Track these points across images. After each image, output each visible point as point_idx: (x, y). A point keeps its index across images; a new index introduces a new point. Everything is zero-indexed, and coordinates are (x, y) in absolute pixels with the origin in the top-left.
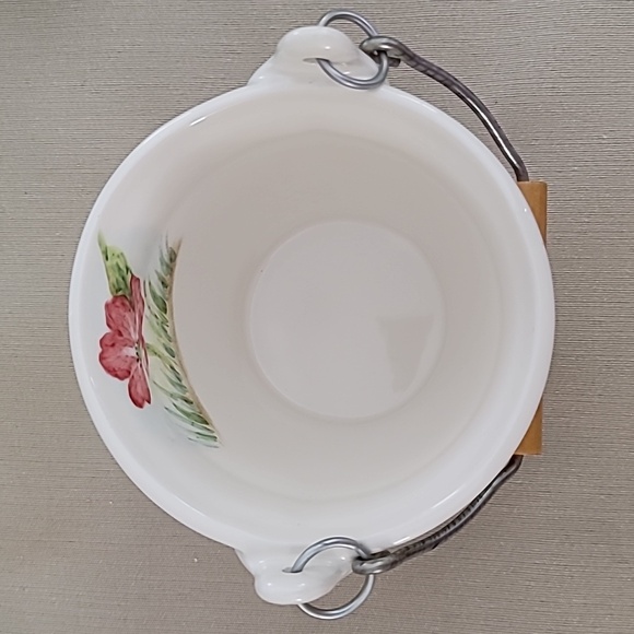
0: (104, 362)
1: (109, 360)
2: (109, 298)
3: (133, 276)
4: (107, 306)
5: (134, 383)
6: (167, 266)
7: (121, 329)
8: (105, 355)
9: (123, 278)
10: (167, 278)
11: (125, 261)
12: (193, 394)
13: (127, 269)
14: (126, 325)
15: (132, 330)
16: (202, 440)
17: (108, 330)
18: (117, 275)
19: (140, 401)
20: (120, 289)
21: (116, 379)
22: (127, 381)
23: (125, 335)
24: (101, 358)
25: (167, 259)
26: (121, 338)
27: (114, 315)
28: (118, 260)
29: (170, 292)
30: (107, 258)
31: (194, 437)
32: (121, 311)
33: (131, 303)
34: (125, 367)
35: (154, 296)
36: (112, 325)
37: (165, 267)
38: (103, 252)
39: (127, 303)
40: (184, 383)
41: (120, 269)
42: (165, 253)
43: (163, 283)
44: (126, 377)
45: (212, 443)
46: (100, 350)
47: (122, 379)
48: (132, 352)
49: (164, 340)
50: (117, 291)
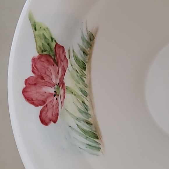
0: (26, 94)
1: (29, 93)
2: (36, 54)
3: (57, 44)
4: (34, 60)
5: (46, 109)
6: (87, 42)
7: (44, 75)
8: (27, 90)
9: (48, 44)
10: (88, 50)
11: (50, 33)
12: (95, 119)
13: (52, 39)
14: (48, 73)
15: (53, 77)
16: (89, 149)
17: (32, 75)
18: (43, 42)
19: (47, 121)
20: (46, 51)
21: (32, 106)
22: (40, 108)
23: (47, 79)
24: (24, 91)
25: (87, 38)
26: (43, 81)
27: (39, 66)
28: (44, 32)
29: (90, 58)
30: (36, 30)
31: (83, 147)
32: (46, 65)
33: (54, 60)
34: (42, 98)
35: (77, 60)
36: (36, 72)
37: (85, 43)
38: (32, 25)
39: (52, 60)
40: (89, 112)
41: (45, 38)
42: (85, 34)
43: (84, 52)
44: (41, 105)
45: (96, 152)
46: (24, 86)
47: (37, 105)
48: (52, 90)
49: (82, 86)
50: (43, 51)
